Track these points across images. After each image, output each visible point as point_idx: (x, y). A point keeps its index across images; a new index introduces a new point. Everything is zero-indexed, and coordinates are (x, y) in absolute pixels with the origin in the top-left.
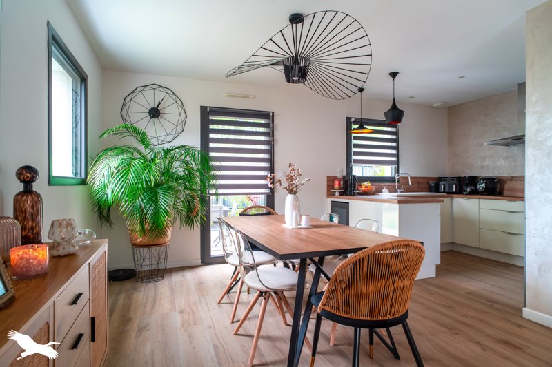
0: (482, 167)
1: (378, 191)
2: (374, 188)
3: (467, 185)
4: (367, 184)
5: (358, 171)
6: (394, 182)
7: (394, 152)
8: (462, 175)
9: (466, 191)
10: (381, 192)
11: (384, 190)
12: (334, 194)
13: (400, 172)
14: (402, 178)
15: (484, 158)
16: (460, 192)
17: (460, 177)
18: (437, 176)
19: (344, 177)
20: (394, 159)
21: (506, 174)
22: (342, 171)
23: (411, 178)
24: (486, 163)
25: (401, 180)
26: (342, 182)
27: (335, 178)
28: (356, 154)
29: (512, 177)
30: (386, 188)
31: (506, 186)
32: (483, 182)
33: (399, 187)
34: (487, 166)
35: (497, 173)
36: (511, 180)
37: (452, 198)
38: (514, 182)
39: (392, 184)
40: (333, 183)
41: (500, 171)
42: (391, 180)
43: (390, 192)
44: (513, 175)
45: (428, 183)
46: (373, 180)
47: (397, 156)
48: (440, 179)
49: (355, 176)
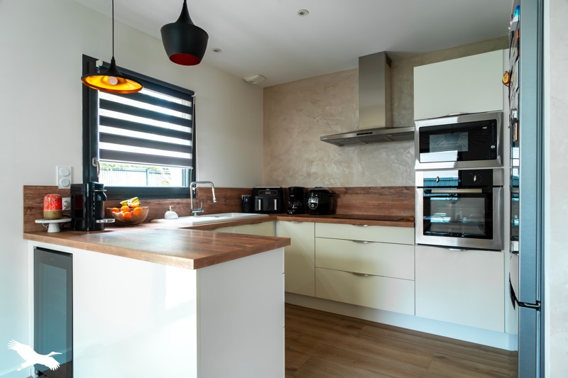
0: (309, 175)
1: (157, 215)
2: (146, 211)
3: (292, 200)
4: (133, 202)
5: (111, 176)
6: (188, 196)
7: (188, 143)
8: (284, 186)
9: (291, 209)
10: (162, 217)
11: (167, 213)
12: (43, 230)
13: (198, 179)
14: (201, 189)
15: (311, 162)
16: (283, 211)
17: (281, 188)
18: (251, 187)
19: (75, 188)
20: (188, 156)
21: (338, 185)
22: (72, 173)
23: (216, 189)
24: (313, 170)
25: (199, 194)
26: (66, 201)
27: (51, 190)
28: (107, 138)
29: (347, 189)
30: (173, 209)
31: (340, 202)
32: (314, 196)
33: (196, 206)
34: (315, 173)
35: (327, 183)
36: (345, 193)
37: (276, 220)
38: (348, 196)
39: (185, 201)
40: (42, 202)
41: (332, 181)
42: (183, 193)
43: (180, 215)
44: (347, 186)
45: (240, 198)
46: (144, 194)
47: (193, 150)
48: (255, 192)
49: (100, 186)
